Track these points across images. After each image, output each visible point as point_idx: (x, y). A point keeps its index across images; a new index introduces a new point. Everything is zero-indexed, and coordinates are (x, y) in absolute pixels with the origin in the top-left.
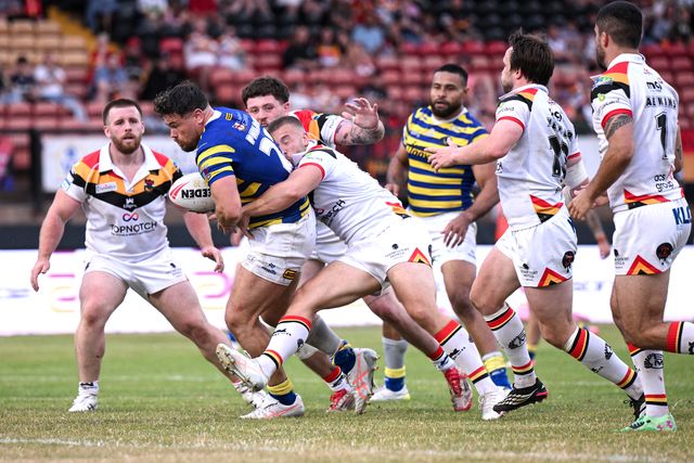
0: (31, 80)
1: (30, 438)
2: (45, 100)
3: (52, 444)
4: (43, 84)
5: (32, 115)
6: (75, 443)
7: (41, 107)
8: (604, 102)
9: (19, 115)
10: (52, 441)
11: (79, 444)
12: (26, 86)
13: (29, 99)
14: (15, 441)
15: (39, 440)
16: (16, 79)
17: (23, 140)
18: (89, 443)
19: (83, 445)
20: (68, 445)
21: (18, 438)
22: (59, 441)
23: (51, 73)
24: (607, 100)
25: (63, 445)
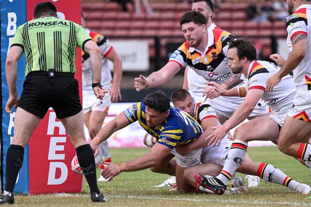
0: (272, 9)
1: (274, 201)
2: (279, 20)
3: (286, 205)
4: (278, 11)
5: (272, 28)
6: (298, 204)
7: (277, 24)
8: (293, 27)
9: (266, 28)
10: (285, 203)
11: (300, 204)
12: (269, 13)
13: (271, 20)
14: (265, 203)
15: (279, 202)
16: (264, 9)
17: (267, 41)
18: (305, 204)
19: (302, 205)
20: (294, 205)
21: (267, 201)
22: (289, 203)
23: (283, 5)
24: (295, 26)
25: (291, 205)
